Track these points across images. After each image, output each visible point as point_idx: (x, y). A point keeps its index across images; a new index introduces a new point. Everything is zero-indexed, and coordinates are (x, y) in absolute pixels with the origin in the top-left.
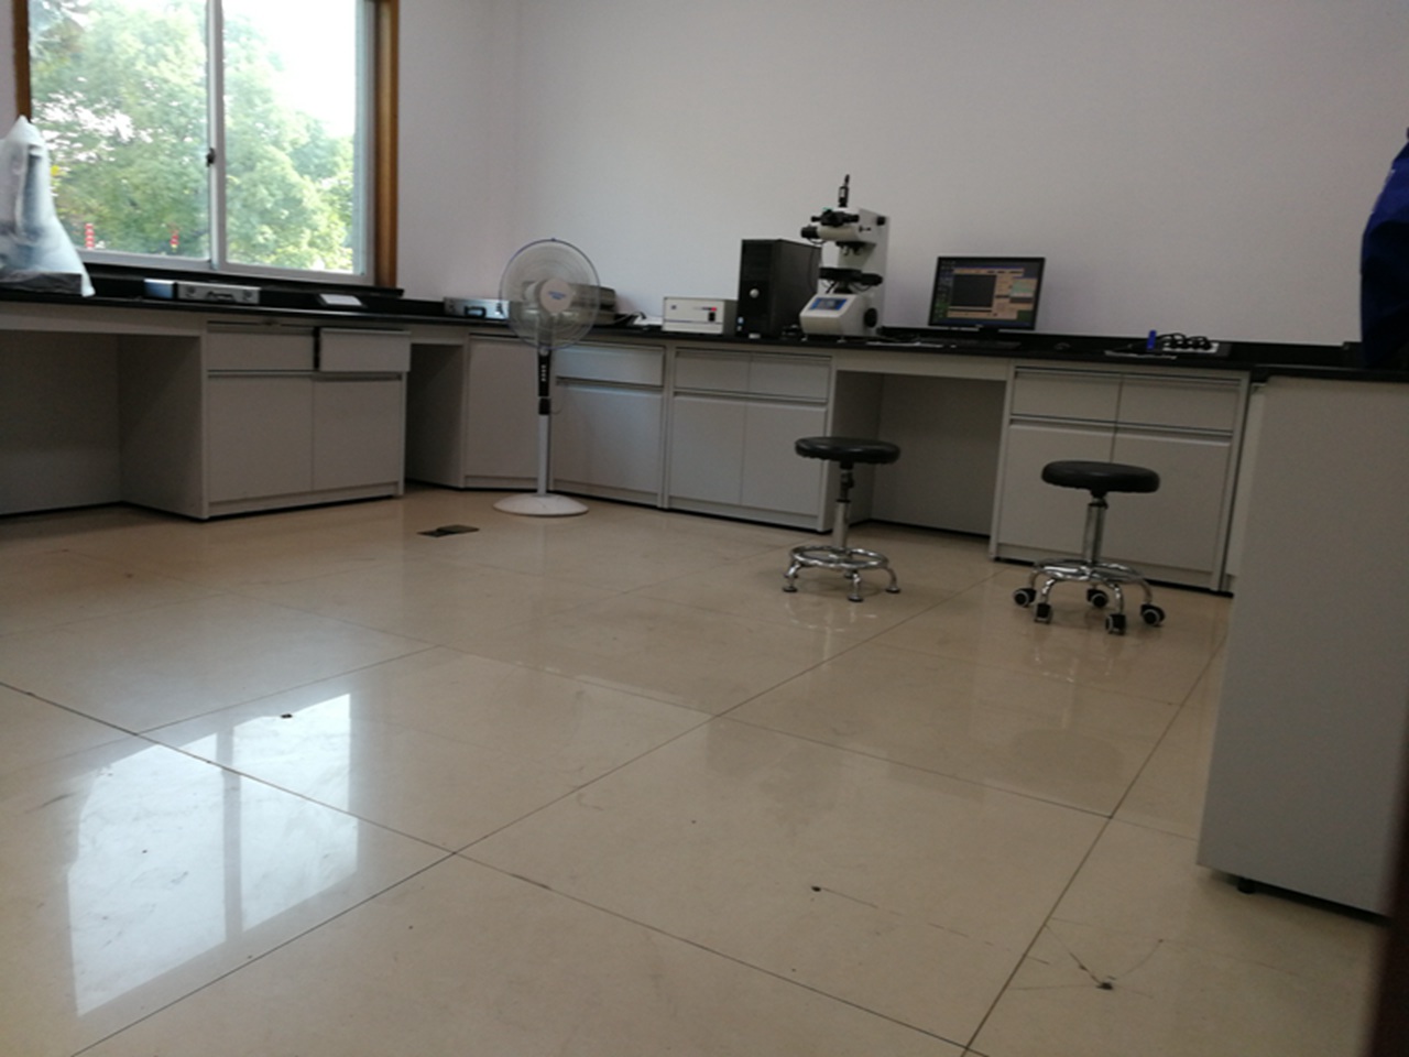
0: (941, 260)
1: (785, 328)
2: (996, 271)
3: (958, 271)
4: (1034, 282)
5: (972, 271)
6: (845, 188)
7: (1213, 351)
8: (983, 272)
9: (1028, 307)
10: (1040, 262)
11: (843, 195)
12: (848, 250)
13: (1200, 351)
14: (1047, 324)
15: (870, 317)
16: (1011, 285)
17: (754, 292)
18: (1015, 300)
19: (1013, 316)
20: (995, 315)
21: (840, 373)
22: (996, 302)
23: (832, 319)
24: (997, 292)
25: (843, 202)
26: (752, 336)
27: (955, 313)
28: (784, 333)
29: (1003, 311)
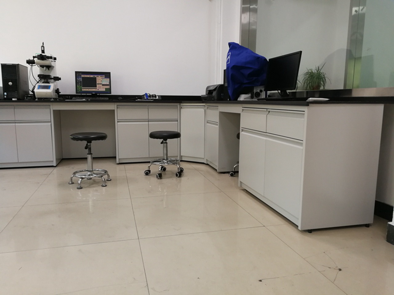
0: (76, 72)
1: (26, 96)
2: (96, 76)
3: (83, 76)
4: (109, 79)
5: (88, 76)
6: (43, 46)
7: (157, 98)
8: (92, 76)
9: (108, 87)
10: (109, 73)
11: (43, 49)
12: (46, 68)
14: (114, 93)
15: (57, 91)
16: (100, 80)
17: (10, 83)
18: (103, 85)
19: (104, 90)
20: (98, 90)
21: (54, 111)
22: (97, 85)
23: (46, 93)
24: (97, 83)
25: (43, 52)
26: (13, 99)
27: (85, 89)
28: (26, 98)
29: (100, 88)
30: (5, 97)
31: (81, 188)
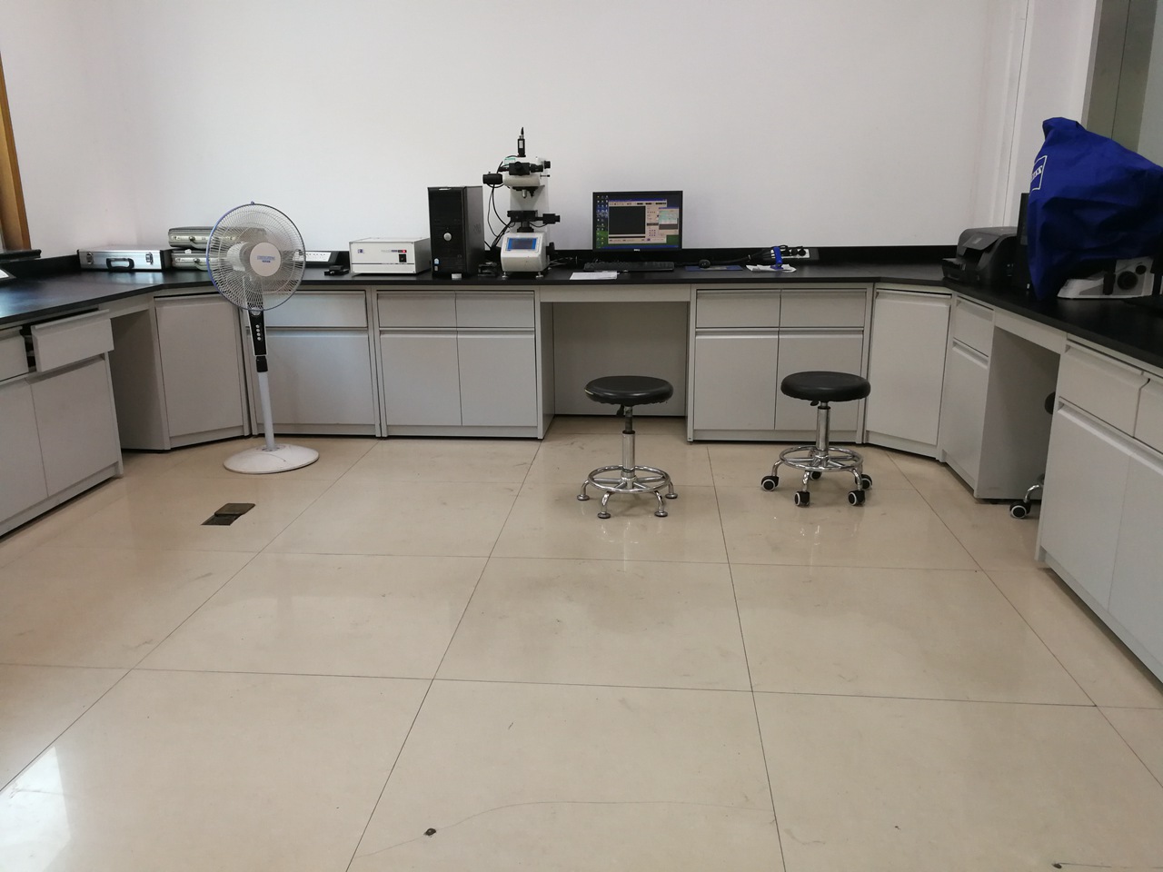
0: (596, 195)
1: (480, 266)
2: (644, 203)
3: (611, 204)
4: (677, 210)
5: (625, 204)
6: (522, 139)
7: (807, 256)
8: (634, 204)
9: (675, 232)
10: (680, 193)
11: (521, 147)
12: (526, 194)
13: (798, 257)
14: (688, 244)
15: (550, 250)
16: (657, 214)
17: (447, 236)
18: (663, 227)
19: (665, 241)
20: (649, 240)
21: (543, 305)
22: (647, 228)
23: (527, 260)
24: (647, 221)
25: (522, 153)
26: (454, 276)
27: (616, 240)
28: (480, 271)
29: (655, 236)
30: (436, 268)
31: (607, 516)
